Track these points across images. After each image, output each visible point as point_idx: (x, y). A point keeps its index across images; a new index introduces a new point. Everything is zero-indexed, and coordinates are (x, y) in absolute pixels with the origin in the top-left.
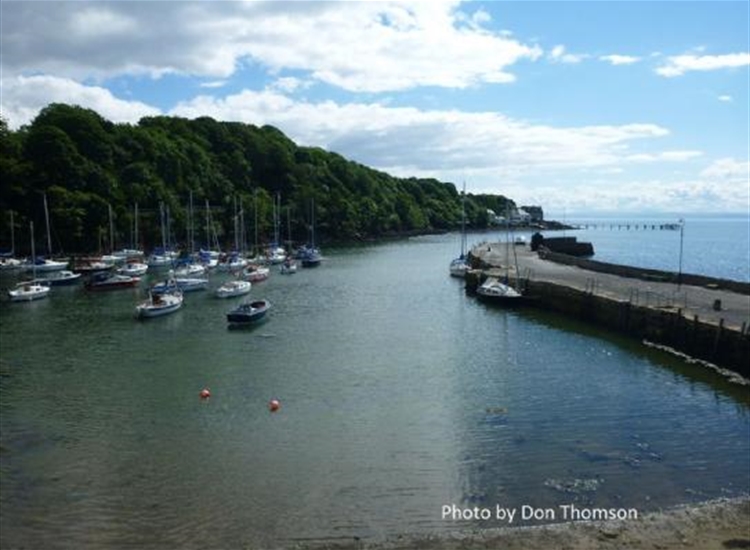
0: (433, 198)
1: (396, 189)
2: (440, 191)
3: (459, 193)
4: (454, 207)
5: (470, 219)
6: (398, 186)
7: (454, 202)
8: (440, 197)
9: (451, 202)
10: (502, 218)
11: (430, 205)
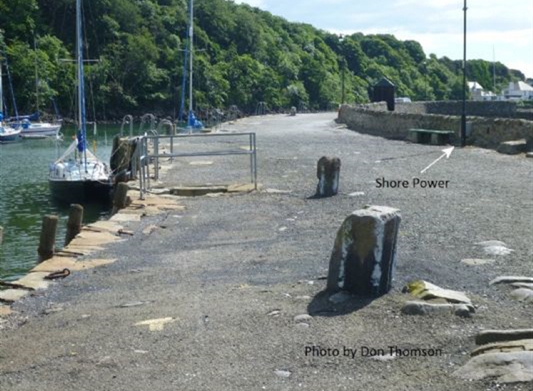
0: (380, 63)
1: (312, 47)
2: (393, 52)
3: (428, 57)
4: (414, 77)
5: (439, 95)
6: (316, 42)
7: (415, 69)
8: (392, 62)
9: (410, 68)
10: (490, 94)
11: (372, 73)
